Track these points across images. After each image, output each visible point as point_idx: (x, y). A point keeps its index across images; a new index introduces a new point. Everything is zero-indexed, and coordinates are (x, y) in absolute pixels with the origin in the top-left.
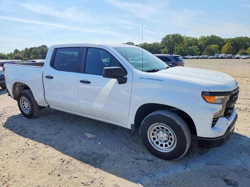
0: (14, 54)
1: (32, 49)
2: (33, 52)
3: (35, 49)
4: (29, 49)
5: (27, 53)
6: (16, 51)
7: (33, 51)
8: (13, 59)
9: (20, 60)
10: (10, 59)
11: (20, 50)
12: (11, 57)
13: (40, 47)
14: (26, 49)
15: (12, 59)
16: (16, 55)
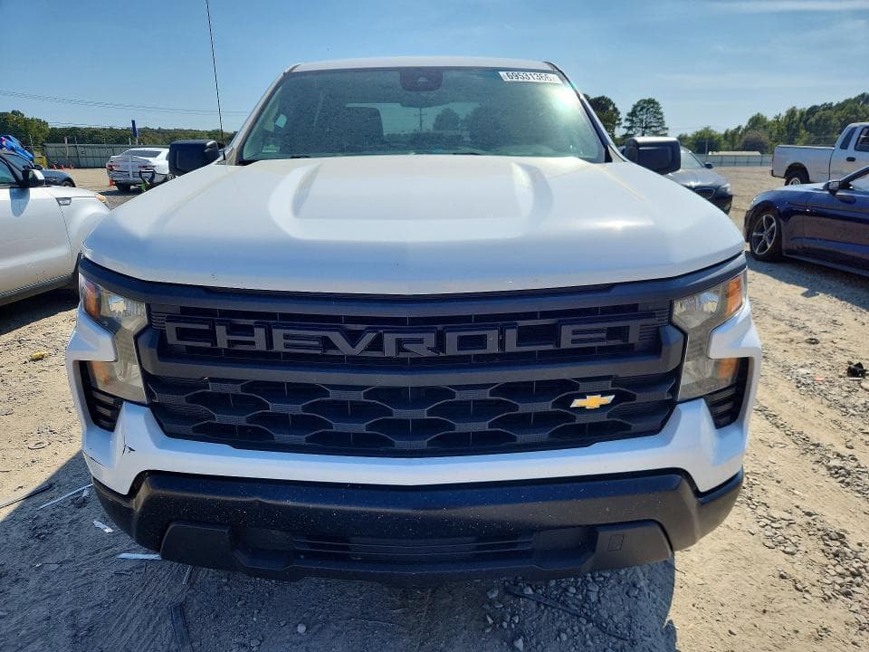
0: (746, 130)
1: (813, 110)
2: (811, 124)
3: (824, 110)
4: (802, 114)
5: (789, 127)
6: (757, 122)
7: (813, 120)
8: (737, 150)
9: (758, 153)
10: (727, 150)
11: (770, 117)
12: (733, 143)
13: (847, 101)
14: (792, 113)
15: (733, 150)
16: (753, 134)
